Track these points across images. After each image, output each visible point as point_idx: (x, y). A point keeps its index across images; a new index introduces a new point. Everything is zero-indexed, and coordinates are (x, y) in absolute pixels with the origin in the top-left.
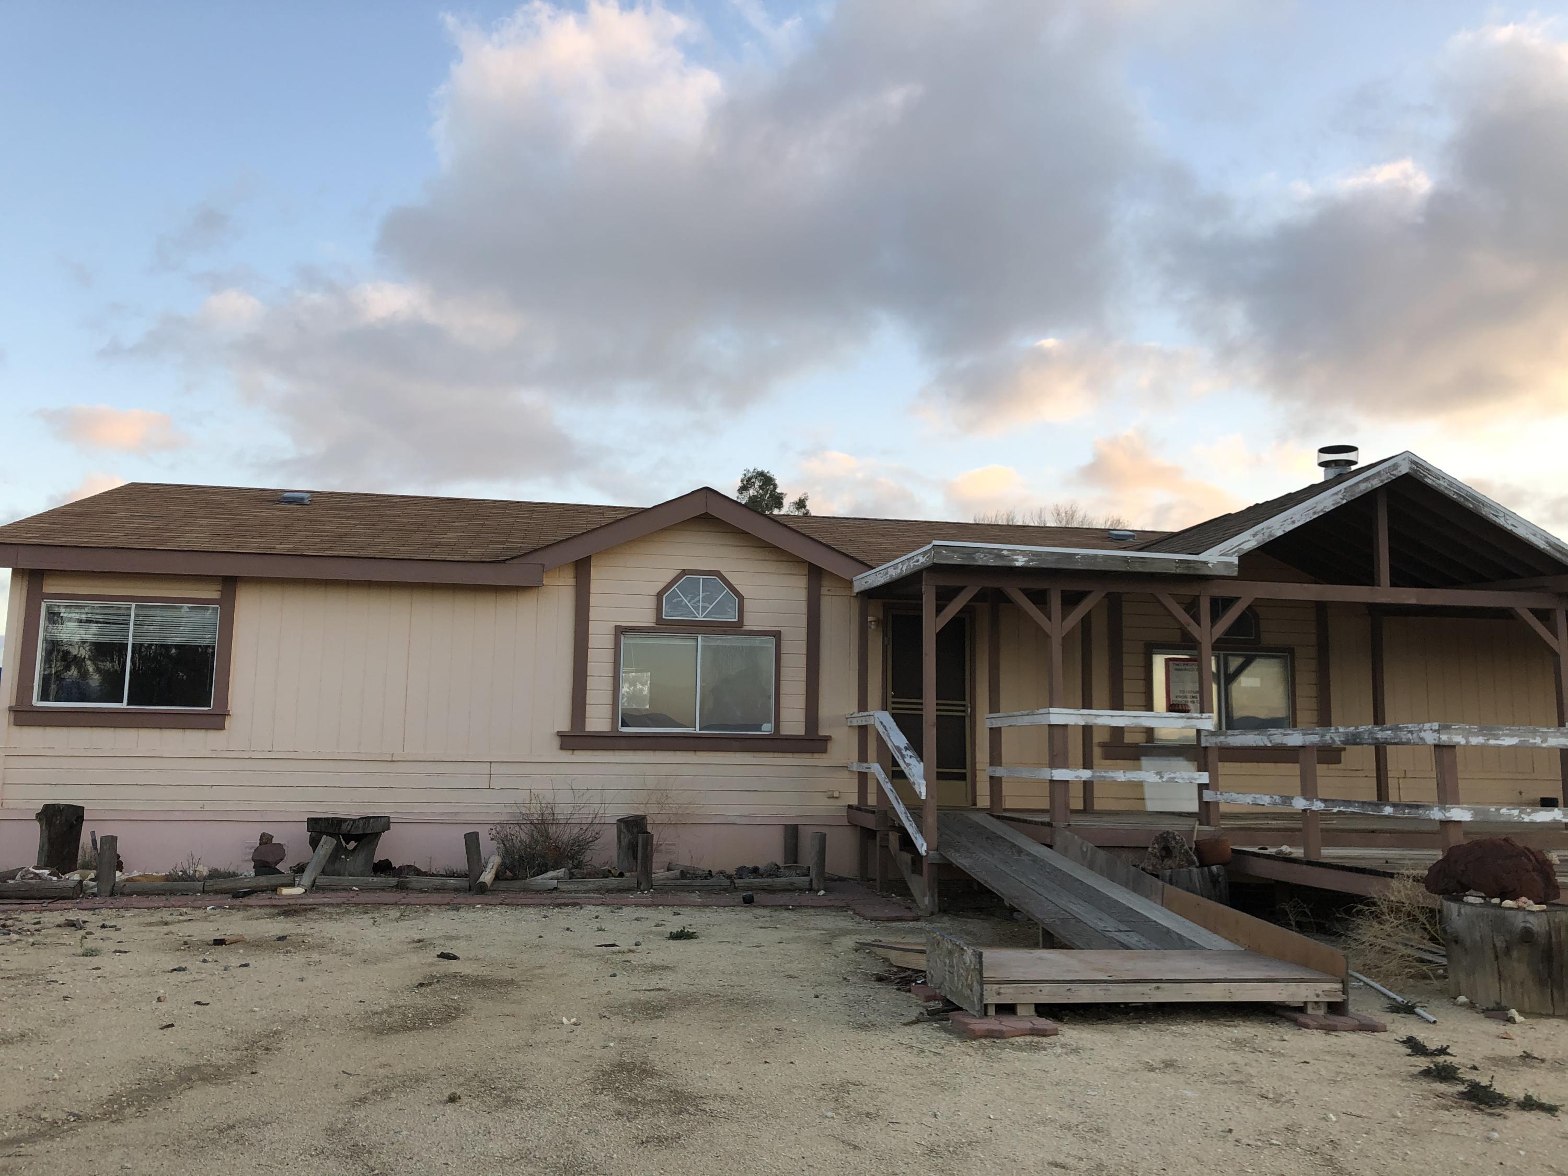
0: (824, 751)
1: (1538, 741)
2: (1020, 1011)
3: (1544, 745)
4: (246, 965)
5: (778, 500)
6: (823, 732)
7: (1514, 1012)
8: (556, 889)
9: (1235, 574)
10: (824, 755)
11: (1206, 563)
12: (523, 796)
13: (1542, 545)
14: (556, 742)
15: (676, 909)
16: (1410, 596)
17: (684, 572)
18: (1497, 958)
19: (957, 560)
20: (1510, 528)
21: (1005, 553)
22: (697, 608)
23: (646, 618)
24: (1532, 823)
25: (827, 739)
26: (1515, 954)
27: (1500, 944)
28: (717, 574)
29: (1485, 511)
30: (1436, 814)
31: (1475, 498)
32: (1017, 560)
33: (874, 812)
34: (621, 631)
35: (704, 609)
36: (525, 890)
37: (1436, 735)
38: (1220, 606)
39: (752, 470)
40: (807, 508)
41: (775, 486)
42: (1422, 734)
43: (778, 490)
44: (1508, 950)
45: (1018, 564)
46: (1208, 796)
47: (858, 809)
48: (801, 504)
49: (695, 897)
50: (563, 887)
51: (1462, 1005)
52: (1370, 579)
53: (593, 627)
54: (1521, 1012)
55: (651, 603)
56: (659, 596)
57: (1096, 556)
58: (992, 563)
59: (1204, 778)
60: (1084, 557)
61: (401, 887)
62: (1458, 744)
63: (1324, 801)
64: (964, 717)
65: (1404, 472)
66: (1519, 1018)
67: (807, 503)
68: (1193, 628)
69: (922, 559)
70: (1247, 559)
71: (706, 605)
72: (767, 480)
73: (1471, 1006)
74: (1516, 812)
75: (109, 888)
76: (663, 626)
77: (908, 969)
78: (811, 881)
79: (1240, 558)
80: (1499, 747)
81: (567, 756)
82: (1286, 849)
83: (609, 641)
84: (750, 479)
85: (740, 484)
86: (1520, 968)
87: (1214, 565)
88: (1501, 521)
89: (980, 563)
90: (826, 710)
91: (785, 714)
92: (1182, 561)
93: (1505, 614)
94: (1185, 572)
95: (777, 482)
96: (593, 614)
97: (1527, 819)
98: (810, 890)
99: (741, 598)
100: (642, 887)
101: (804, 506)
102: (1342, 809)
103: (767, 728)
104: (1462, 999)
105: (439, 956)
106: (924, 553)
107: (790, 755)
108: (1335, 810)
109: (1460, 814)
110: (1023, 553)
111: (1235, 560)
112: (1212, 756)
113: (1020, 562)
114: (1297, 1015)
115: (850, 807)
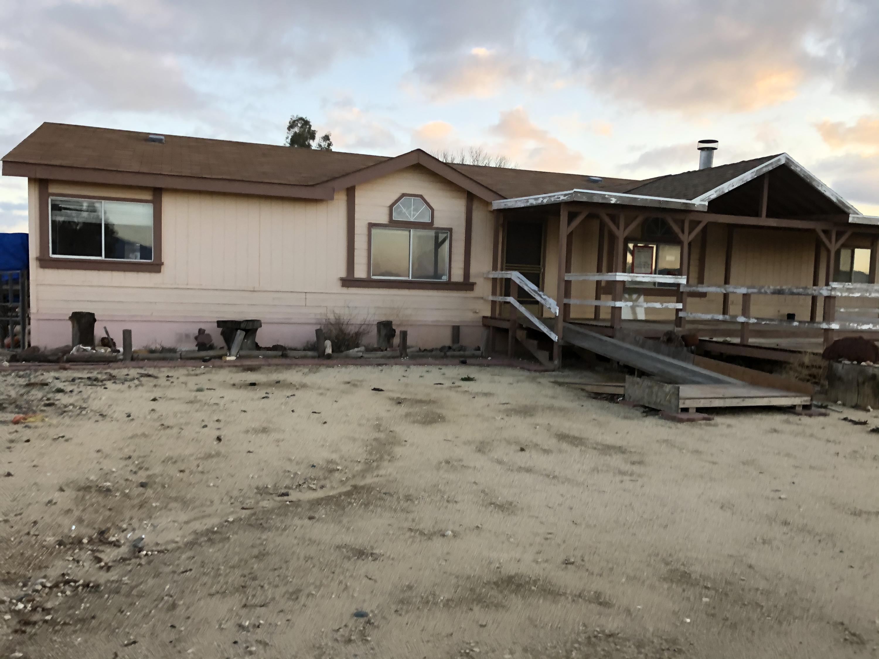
0: (472, 289)
1: (868, 295)
2: (690, 410)
3: (870, 297)
4: (294, 395)
5: (312, 135)
6: (472, 280)
7: (869, 407)
8: (362, 356)
9: (706, 210)
10: (472, 292)
11: (694, 204)
12: (323, 311)
13: (834, 200)
14: (339, 283)
15: (440, 367)
16: (773, 222)
17: (403, 195)
18: (858, 385)
19: (584, 199)
20: (823, 192)
21: (607, 196)
22: (410, 214)
23: (384, 219)
24: (861, 329)
25: (473, 284)
26: (866, 384)
27: (861, 380)
28: (421, 196)
29: (815, 184)
30: (824, 326)
31: (811, 177)
32: (612, 200)
33: (509, 320)
34: (372, 226)
35: (414, 216)
36: (347, 357)
37: (829, 292)
38: (694, 224)
39: (295, 117)
40: (331, 140)
41: (310, 126)
42: (821, 291)
43: (312, 128)
44: (864, 383)
45: (612, 202)
46: (681, 314)
47: (491, 318)
48: (326, 138)
49: (430, 360)
50: (366, 355)
51: (840, 405)
52: (757, 214)
53: (357, 223)
54: (872, 408)
55: (386, 211)
56: (391, 207)
57: (647, 199)
58: (600, 201)
59: (680, 306)
60: (642, 199)
61: (284, 356)
62: (838, 296)
63: (757, 319)
64: (539, 274)
65: (783, 163)
66: (871, 410)
67: (330, 137)
68: (680, 235)
69: (562, 198)
70: (712, 203)
71: (415, 213)
72: (306, 123)
73: (844, 405)
74: (856, 325)
75: (130, 356)
76: (393, 224)
77: (604, 393)
78: (482, 353)
79: (709, 203)
80: (853, 297)
81: (345, 290)
82: (728, 339)
83: (365, 231)
84: (294, 121)
85: (288, 124)
86: (867, 390)
87: (697, 206)
88: (820, 188)
89: (595, 201)
90: (474, 269)
91: (453, 271)
92: (684, 203)
93: (812, 231)
94: (685, 208)
95: (311, 124)
96: (357, 216)
97: (859, 328)
98: (482, 357)
99: (433, 210)
100: (403, 356)
101: (329, 140)
102: (768, 322)
103: (445, 278)
104: (839, 402)
105: (372, 390)
106: (565, 195)
107: (456, 292)
108: (763, 323)
109: (835, 326)
110: (615, 197)
111: (707, 204)
112: (684, 296)
113: (613, 201)
114: (792, 410)
115: (484, 317)
